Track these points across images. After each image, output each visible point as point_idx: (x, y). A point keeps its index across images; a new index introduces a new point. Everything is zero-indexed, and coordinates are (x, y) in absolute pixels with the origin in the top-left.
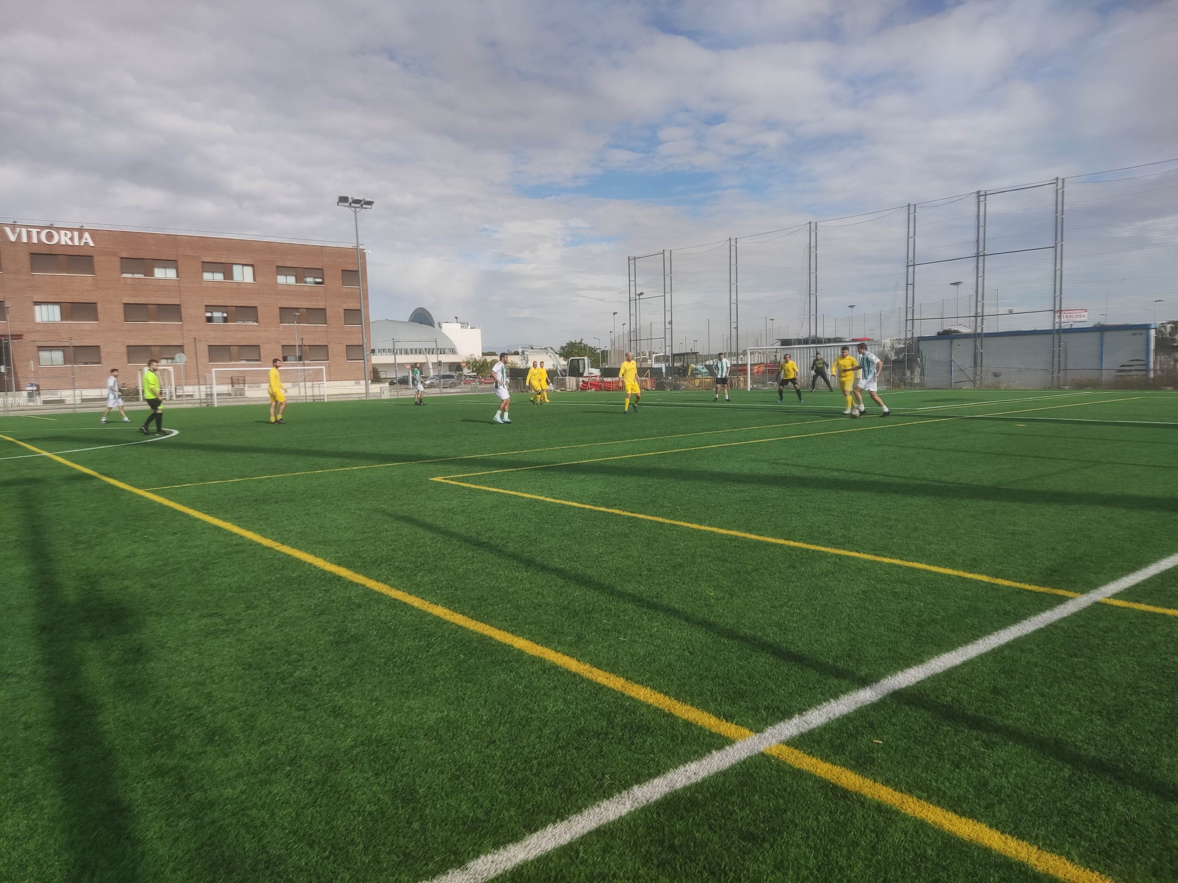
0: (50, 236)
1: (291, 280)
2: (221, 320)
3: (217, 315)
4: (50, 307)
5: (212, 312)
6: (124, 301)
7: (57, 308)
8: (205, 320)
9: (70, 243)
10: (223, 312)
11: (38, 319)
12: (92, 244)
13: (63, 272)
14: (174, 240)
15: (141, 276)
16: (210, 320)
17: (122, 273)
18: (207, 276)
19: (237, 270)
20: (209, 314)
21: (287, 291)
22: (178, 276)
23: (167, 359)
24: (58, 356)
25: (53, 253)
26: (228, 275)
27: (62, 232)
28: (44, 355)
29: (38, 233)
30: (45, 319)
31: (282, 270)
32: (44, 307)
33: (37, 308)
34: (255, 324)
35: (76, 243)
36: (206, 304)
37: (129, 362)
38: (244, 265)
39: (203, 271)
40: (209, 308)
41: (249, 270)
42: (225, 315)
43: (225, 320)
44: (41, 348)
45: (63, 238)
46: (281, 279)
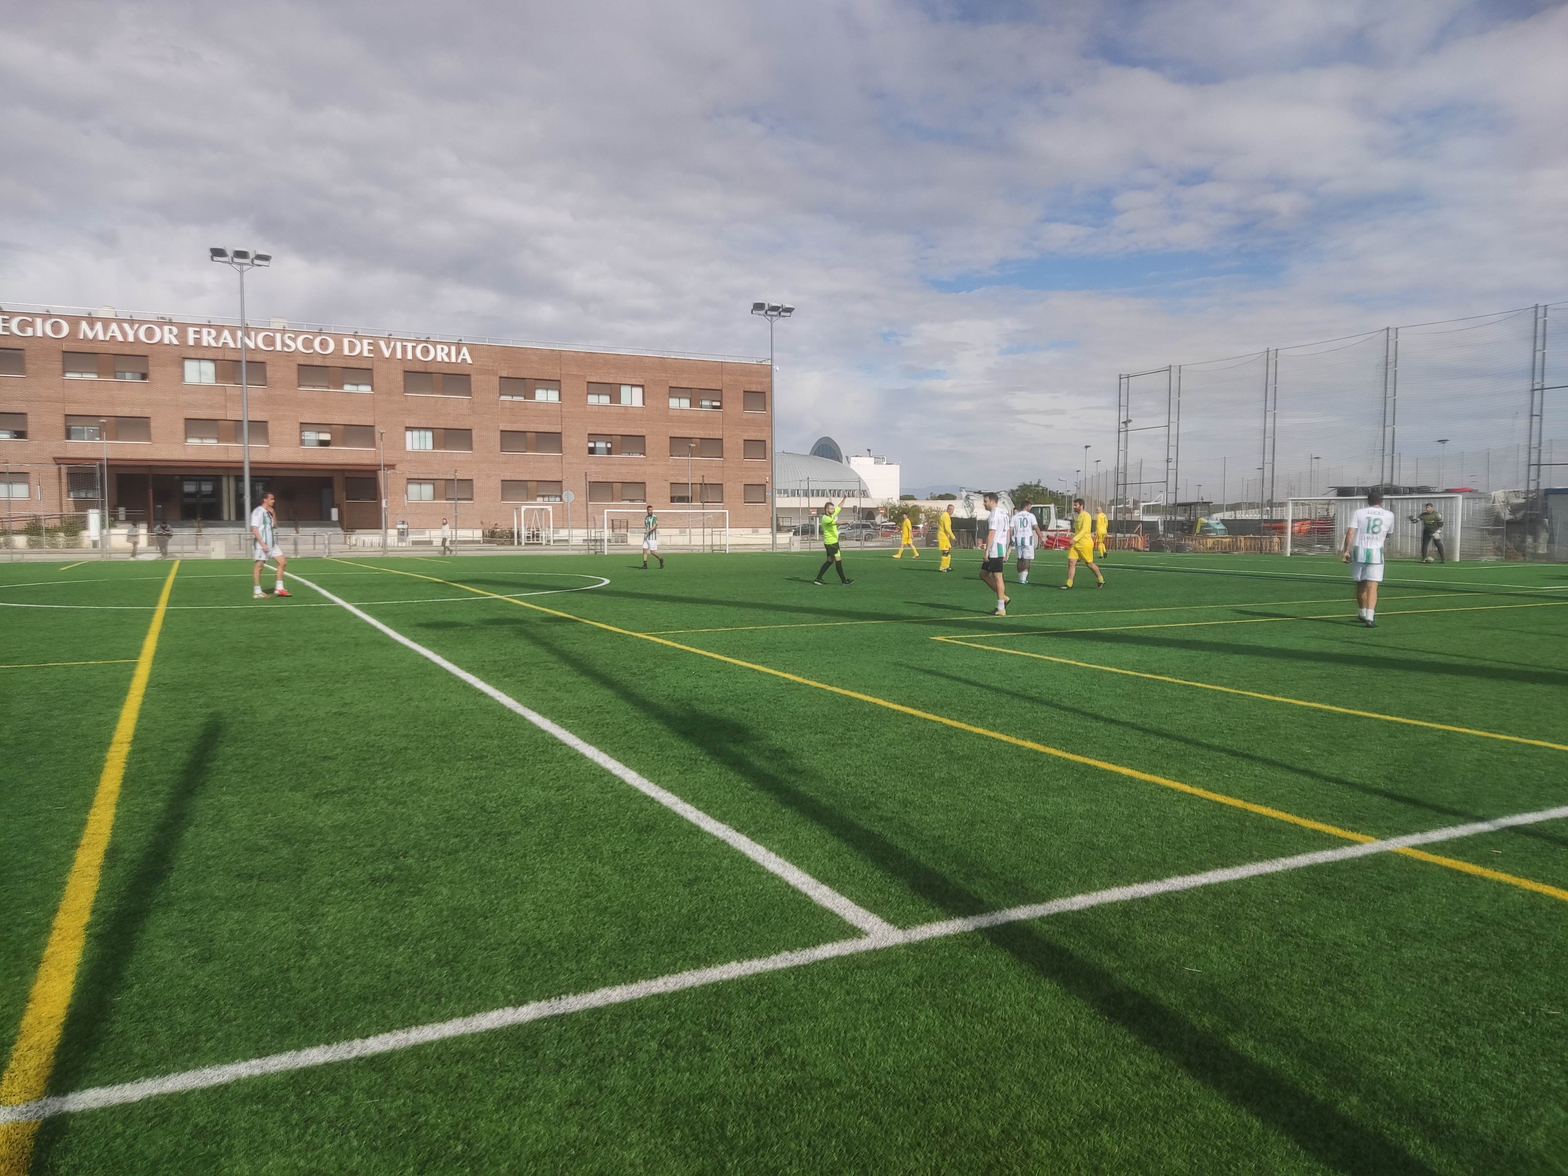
0: (426, 351)
1: (685, 403)
2: (605, 451)
3: (601, 445)
4: (422, 433)
5: (595, 442)
6: (501, 428)
7: (429, 434)
8: (587, 451)
9: (446, 360)
10: (607, 442)
11: (409, 448)
12: (469, 361)
13: (438, 393)
14: (558, 357)
15: (521, 399)
16: (592, 451)
17: (501, 395)
18: (592, 399)
19: (625, 391)
20: (591, 445)
21: (681, 418)
22: (560, 400)
23: (543, 496)
24: (427, 490)
25: (429, 370)
26: (615, 397)
27: (439, 347)
28: (413, 489)
29: (414, 348)
30: (416, 447)
31: (675, 391)
32: (416, 433)
33: (409, 434)
34: (642, 456)
35: (453, 360)
36: (589, 432)
37: (503, 500)
38: (633, 386)
39: (588, 394)
40: (593, 437)
41: (638, 392)
42: (609, 445)
43: (609, 451)
44: (410, 481)
45: (440, 354)
46: (674, 403)
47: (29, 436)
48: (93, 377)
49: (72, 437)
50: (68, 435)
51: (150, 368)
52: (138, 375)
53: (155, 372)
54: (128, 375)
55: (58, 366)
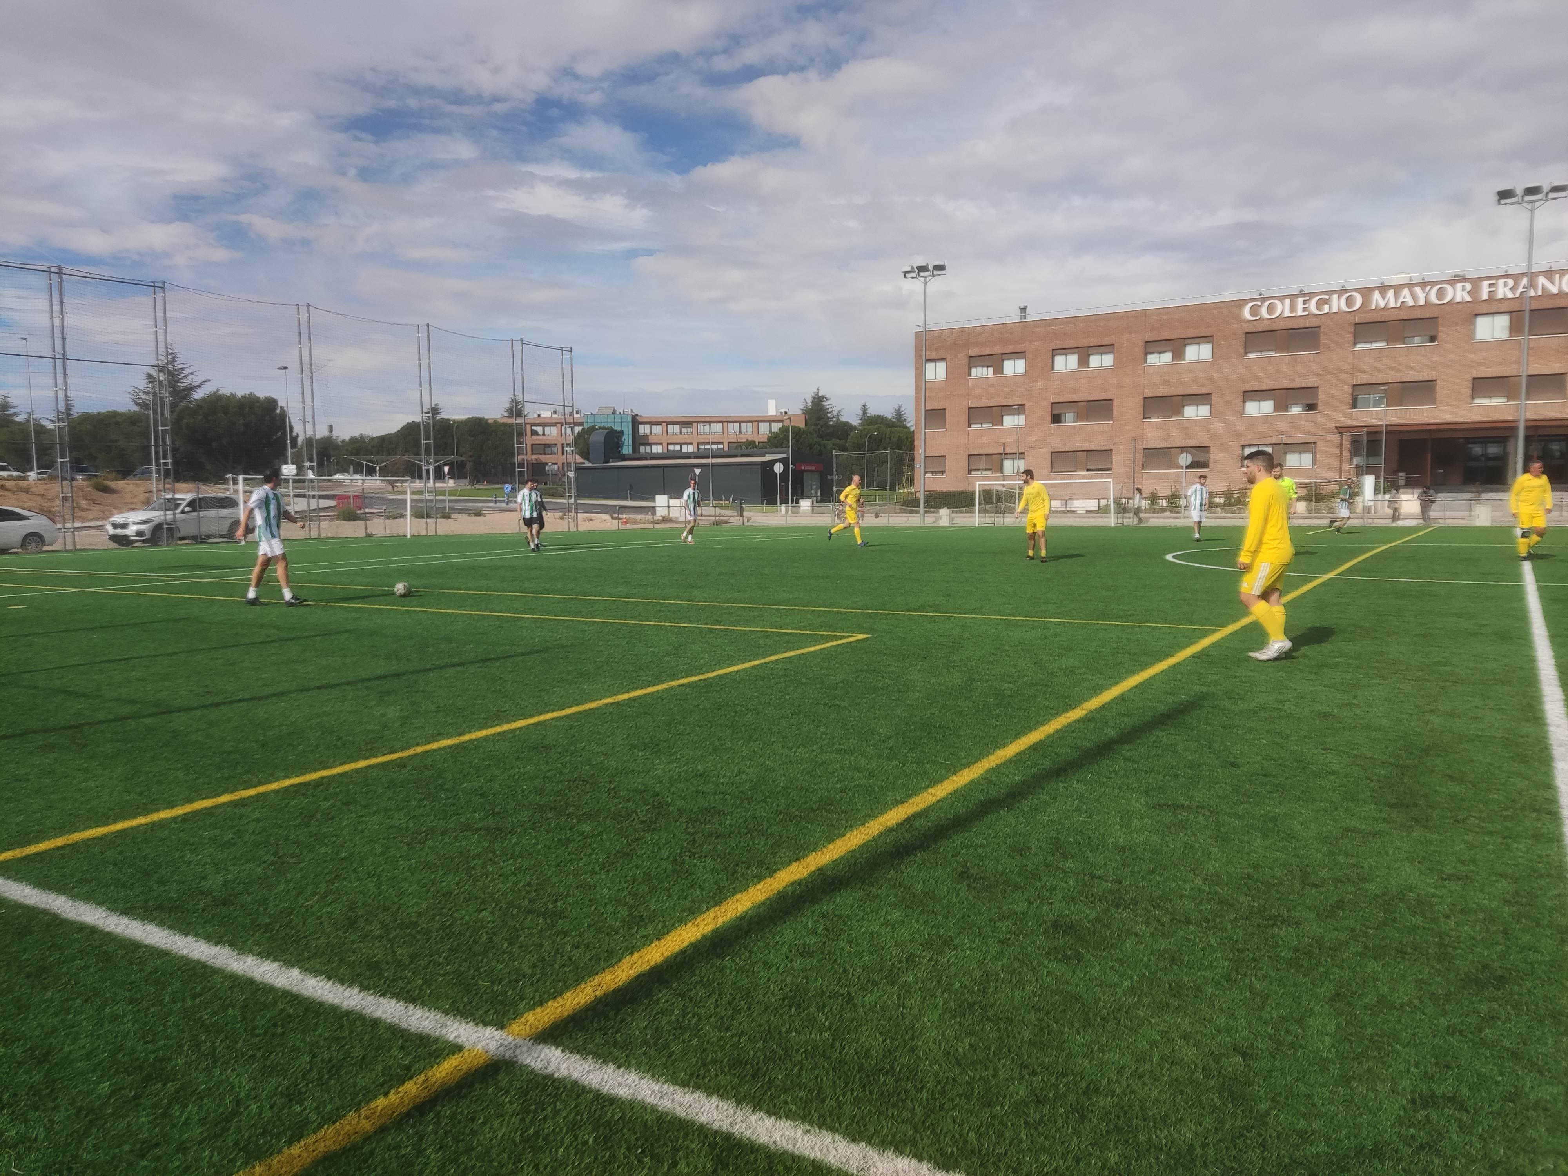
47: (1319, 408)
48: (1382, 345)
49: (1359, 405)
50: (1354, 405)
51: (1440, 329)
52: (1427, 338)
53: (1444, 333)
54: (1417, 339)
55: (1349, 338)
